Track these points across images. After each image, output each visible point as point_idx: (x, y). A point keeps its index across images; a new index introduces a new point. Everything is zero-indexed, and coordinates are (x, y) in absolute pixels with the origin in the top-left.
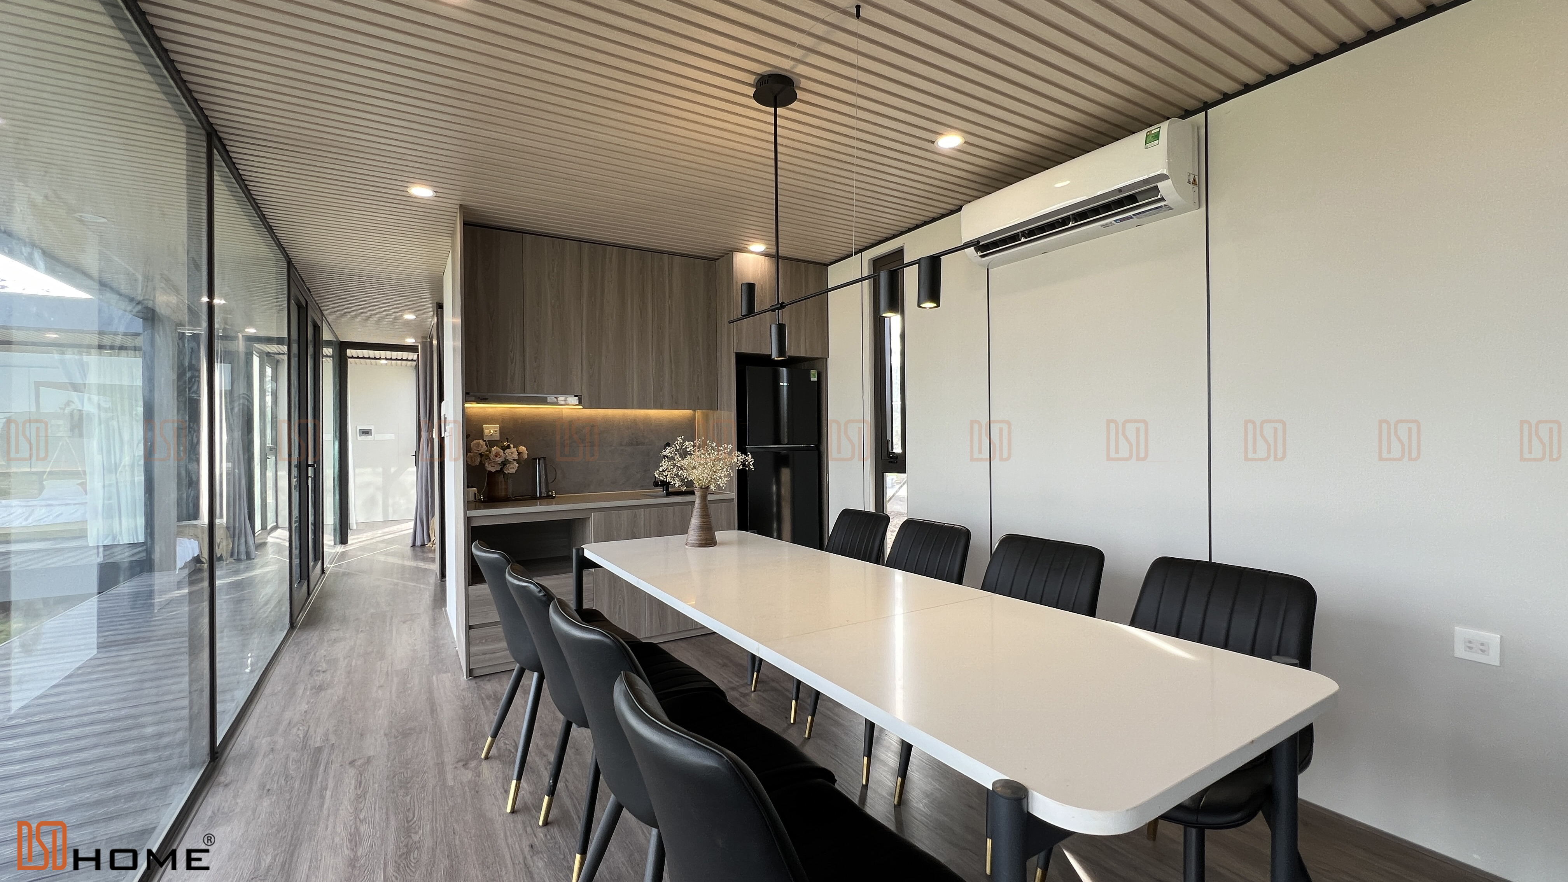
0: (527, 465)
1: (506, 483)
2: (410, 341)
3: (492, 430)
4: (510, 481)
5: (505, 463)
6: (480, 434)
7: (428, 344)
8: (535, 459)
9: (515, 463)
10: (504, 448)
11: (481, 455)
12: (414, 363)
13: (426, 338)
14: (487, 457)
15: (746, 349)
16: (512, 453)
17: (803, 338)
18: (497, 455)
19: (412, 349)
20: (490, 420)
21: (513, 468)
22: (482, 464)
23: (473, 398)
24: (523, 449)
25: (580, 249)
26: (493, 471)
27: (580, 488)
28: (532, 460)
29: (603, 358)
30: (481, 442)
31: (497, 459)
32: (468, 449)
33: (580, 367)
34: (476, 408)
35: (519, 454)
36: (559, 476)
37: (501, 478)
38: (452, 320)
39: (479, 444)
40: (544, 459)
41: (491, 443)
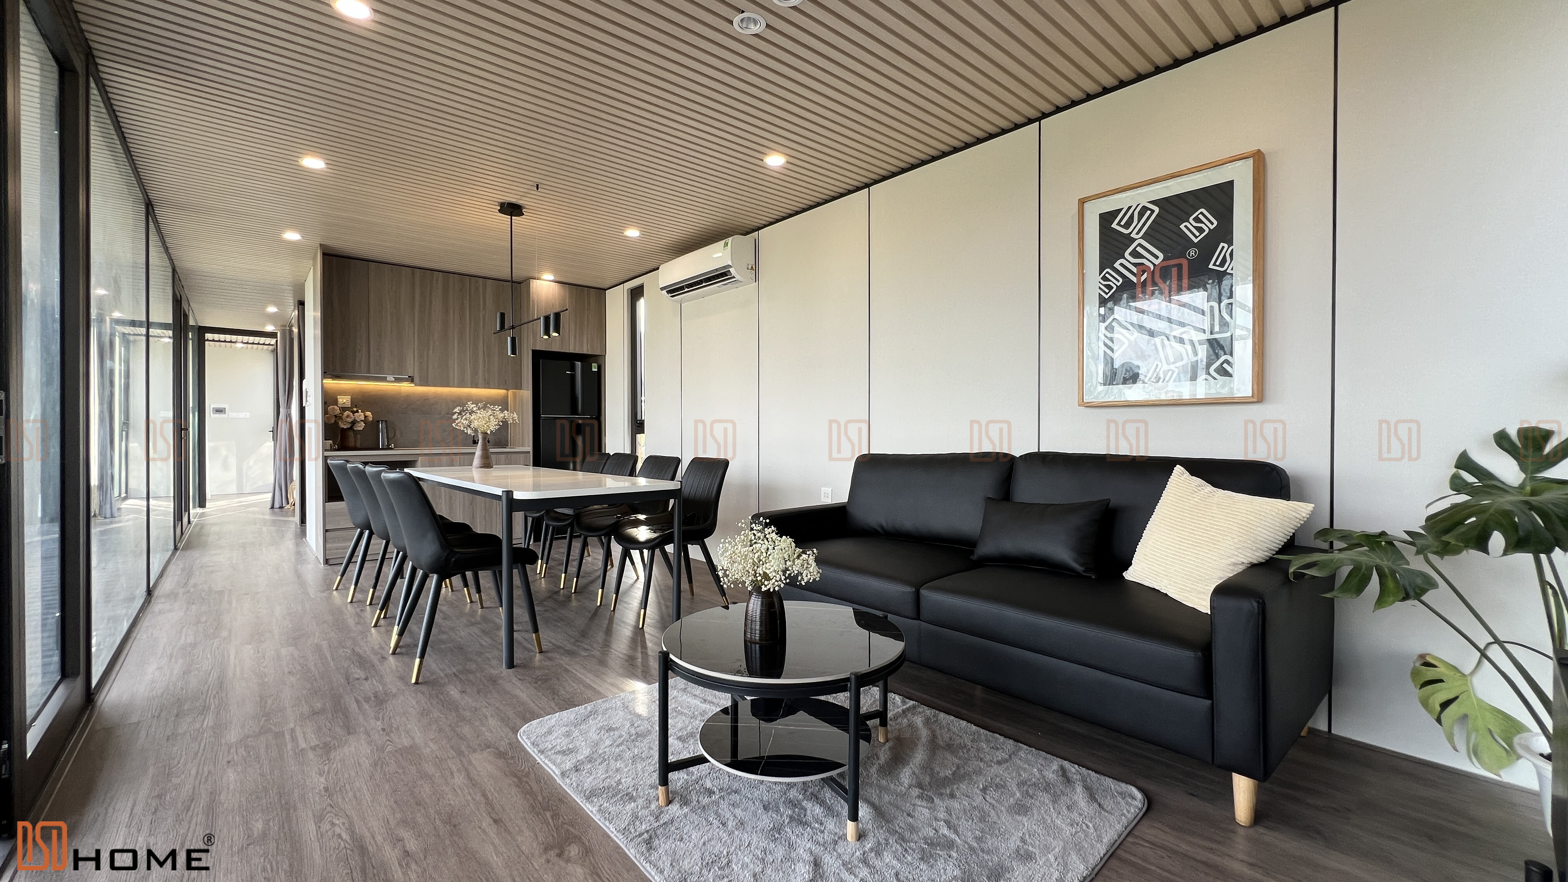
0: (372, 426)
1: (355, 437)
2: (270, 328)
3: (344, 400)
4: (359, 436)
5: (354, 423)
6: (335, 402)
7: (287, 332)
8: (379, 421)
9: (362, 423)
10: (354, 412)
11: (336, 416)
12: (271, 348)
13: (285, 326)
14: (341, 418)
15: (539, 347)
16: (360, 416)
17: (585, 341)
18: (348, 416)
19: (273, 335)
20: (344, 393)
21: (360, 427)
22: (336, 423)
23: (329, 376)
24: (369, 414)
25: (413, 274)
26: (345, 427)
27: (415, 444)
28: (376, 423)
29: (431, 351)
30: (336, 407)
31: (348, 419)
32: (325, 412)
33: (412, 358)
34: (330, 383)
35: (365, 417)
36: (398, 434)
37: (351, 433)
38: (313, 314)
39: (334, 409)
40: (386, 421)
41: (344, 409)
